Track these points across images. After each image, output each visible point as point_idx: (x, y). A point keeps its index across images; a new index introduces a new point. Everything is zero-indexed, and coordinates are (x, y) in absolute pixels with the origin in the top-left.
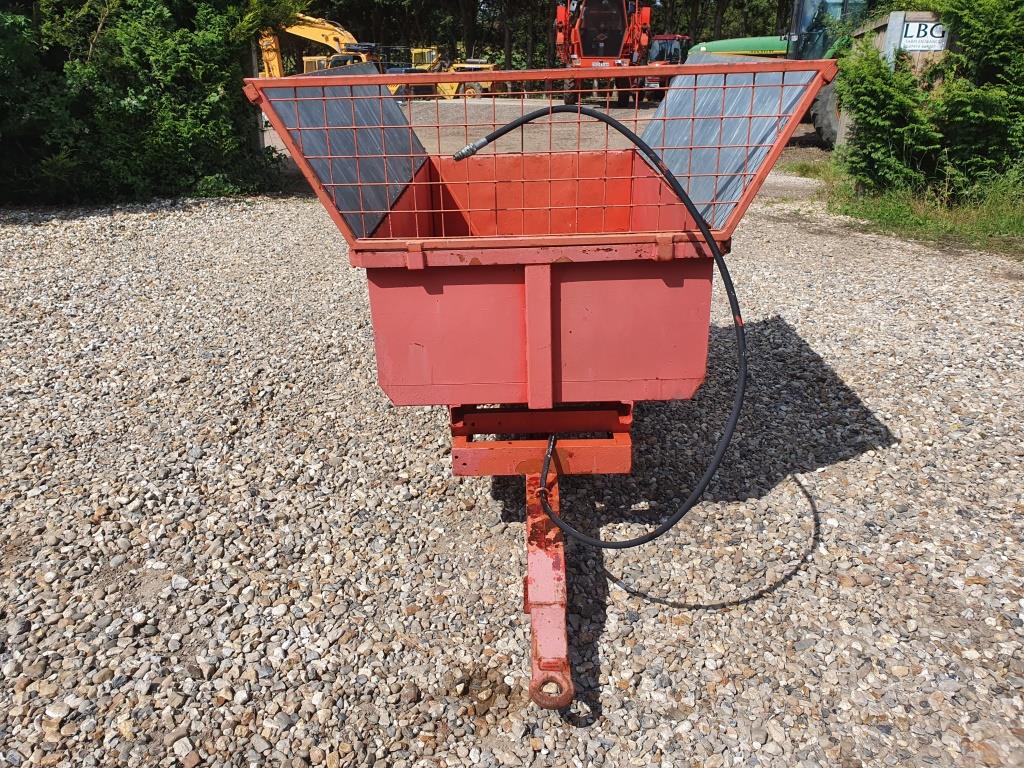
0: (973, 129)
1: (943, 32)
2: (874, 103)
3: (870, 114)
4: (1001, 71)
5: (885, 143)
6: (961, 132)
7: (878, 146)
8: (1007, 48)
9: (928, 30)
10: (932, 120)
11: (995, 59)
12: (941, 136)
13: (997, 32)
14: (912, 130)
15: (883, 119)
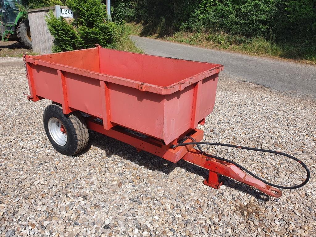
0: (92, 40)
1: (72, 13)
2: (64, 33)
3: (63, 36)
4: (94, 24)
5: (69, 45)
6: (89, 40)
7: (67, 46)
8: (94, 17)
9: (67, 11)
10: (81, 38)
11: (92, 21)
12: (84, 42)
13: (91, 13)
14: (77, 40)
15: (68, 38)
